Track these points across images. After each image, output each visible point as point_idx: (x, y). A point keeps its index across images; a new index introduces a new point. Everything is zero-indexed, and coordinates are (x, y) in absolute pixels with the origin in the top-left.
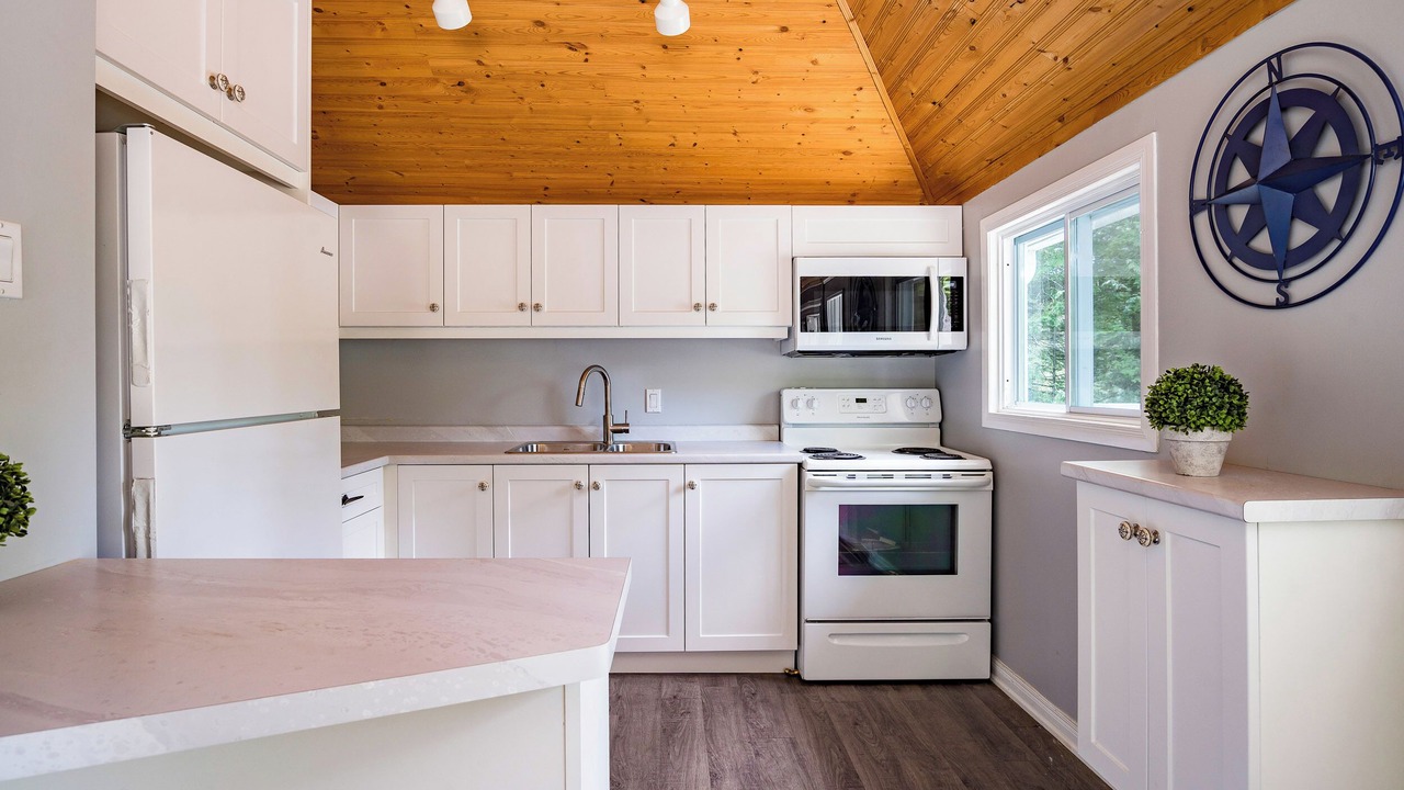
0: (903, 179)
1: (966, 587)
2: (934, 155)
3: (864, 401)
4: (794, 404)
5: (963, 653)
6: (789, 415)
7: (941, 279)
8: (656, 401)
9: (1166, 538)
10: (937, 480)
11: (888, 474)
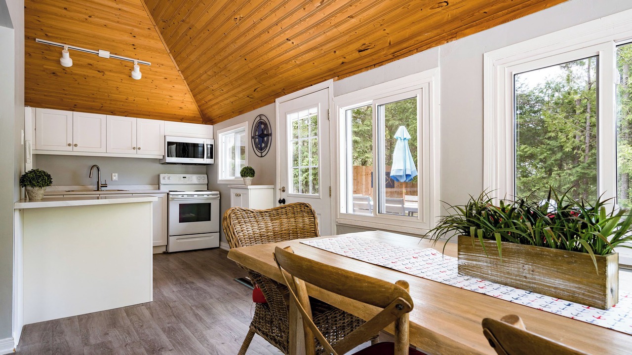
0: (197, 116)
1: (213, 223)
2: (207, 111)
3: (185, 177)
4: (164, 178)
5: (213, 241)
6: (162, 181)
7: (207, 145)
8: (115, 177)
9: (241, 195)
10: (205, 196)
11: (192, 195)
